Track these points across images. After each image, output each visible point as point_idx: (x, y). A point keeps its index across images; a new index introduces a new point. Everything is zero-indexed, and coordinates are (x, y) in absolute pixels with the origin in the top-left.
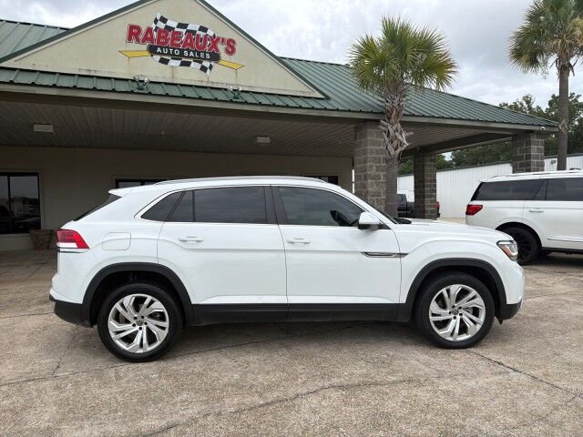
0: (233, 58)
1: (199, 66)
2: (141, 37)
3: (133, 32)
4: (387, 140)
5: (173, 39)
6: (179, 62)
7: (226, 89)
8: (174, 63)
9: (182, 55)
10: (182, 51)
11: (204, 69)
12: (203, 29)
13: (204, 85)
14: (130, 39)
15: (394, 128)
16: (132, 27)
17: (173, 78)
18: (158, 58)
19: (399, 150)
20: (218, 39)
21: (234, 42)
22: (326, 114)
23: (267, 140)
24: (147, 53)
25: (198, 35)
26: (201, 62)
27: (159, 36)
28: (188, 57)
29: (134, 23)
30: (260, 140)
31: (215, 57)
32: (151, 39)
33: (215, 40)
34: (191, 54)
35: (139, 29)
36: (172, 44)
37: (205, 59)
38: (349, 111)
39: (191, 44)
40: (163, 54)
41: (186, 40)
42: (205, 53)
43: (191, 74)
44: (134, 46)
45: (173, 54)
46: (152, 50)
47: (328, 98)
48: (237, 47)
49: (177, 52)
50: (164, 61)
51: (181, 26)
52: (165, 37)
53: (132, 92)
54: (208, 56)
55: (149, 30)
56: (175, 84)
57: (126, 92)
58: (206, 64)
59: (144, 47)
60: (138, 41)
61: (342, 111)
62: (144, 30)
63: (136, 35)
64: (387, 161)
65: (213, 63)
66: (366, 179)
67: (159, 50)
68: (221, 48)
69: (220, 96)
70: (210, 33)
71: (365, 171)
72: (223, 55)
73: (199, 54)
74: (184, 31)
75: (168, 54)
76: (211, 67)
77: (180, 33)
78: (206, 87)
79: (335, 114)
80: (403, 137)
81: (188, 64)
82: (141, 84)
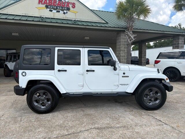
0: (75, 9)
1: (63, 12)
2: (43, 2)
4: (128, 37)
5: (54, 3)
6: (56, 11)
7: (72, 20)
8: (54, 11)
9: (57, 8)
10: (57, 7)
11: (64, 13)
13: (65, 19)
14: (39, 3)
15: (130, 33)
17: (54, 16)
18: (49, 9)
19: (131, 41)
20: (69, 3)
21: (75, 4)
22: (106, 28)
23: (88, 38)
24: (45, 8)
25: (63, 2)
26: (63, 11)
27: (49, 2)
28: (59, 9)
30: (86, 38)
31: (68, 9)
32: (46, 3)
34: (60, 8)
36: (54, 4)
37: (65, 10)
38: (114, 27)
39: (60, 5)
40: (50, 8)
41: (58, 3)
42: (65, 7)
43: (60, 15)
44: (41, 5)
45: (54, 8)
46: (47, 7)
47: (107, 23)
48: (76, 6)
49: (55, 8)
50: (51, 11)
52: (51, 2)
53: (39, 21)
54: (66, 9)
55: (46, 0)
56: (55, 19)
57: (37, 21)
58: (65, 11)
59: (44, 6)
60: (42, 4)
61: (112, 27)
63: (41, 2)
64: (127, 45)
65: (67, 11)
66: (120, 51)
67: (49, 7)
68: (70, 6)
69: (70, 22)
70: (67, 1)
71: (120, 48)
73: (63, 8)
75: (52, 8)
76: (67, 13)
77: (56, 1)
78: (65, 20)
79: (109, 29)
80: (132, 37)
81: (59, 12)
82: (42, 18)
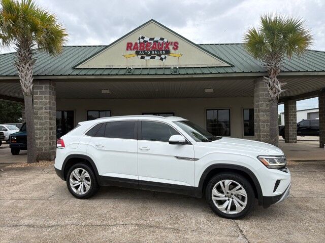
0: (177, 52)
1: (159, 58)
2: (132, 48)
3: (129, 46)
4: (269, 88)
5: (147, 46)
6: (150, 57)
8: (148, 58)
9: (151, 54)
10: (151, 52)
11: (162, 59)
12: (162, 39)
13: (162, 67)
14: (127, 49)
15: (273, 80)
16: (128, 44)
17: (147, 65)
18: (140, 56)
19: (276, 94)
20: (169, 43)
21: (177, 43)
23: (211, 90)
24: (135, 55)
25: (159, 43)
26: (160, 56)
27: (141, 46)
28: (154, 54)
29: (130, 41)
30: (207, 90)
31: (168, 52)
32: (137, 48)
33: (168, 44)
34: (156, 52)
35: (131, 44)
36: (147, 49)
37: (163, 54)
39: (156, 48)
40: (142, 54)
41: (153, 46)
42: (163, 51)
43: (156, 63)
44: (130, 52)
45: (147, 54)
46: (137, 53)
47: (232, 66)
48: (179, 46)
49: (149, 53)
50: (142, 58)
51: (151, 39)
52: (143, 46)
53: (125, 75)
55: (136, 44)
56: (148, 68)
57: (122, 75)
58: (163, 56)
59: (134, 52)
60: (131, 49)
62: (134, 44)
63: (130, 47)
65: (166, 56)
67: (140, 53)
68: (171, 47)
69: (167, 72)
70: (165, 40)
72: (172, 51)
73: (159, 52)
74: (152, 42)
75: (145, 54)
76: (165, 58)
77: (151, 43)
78: (162, 68)
80: (279, 86)
81: (153, 58)
82: (129, 70)
